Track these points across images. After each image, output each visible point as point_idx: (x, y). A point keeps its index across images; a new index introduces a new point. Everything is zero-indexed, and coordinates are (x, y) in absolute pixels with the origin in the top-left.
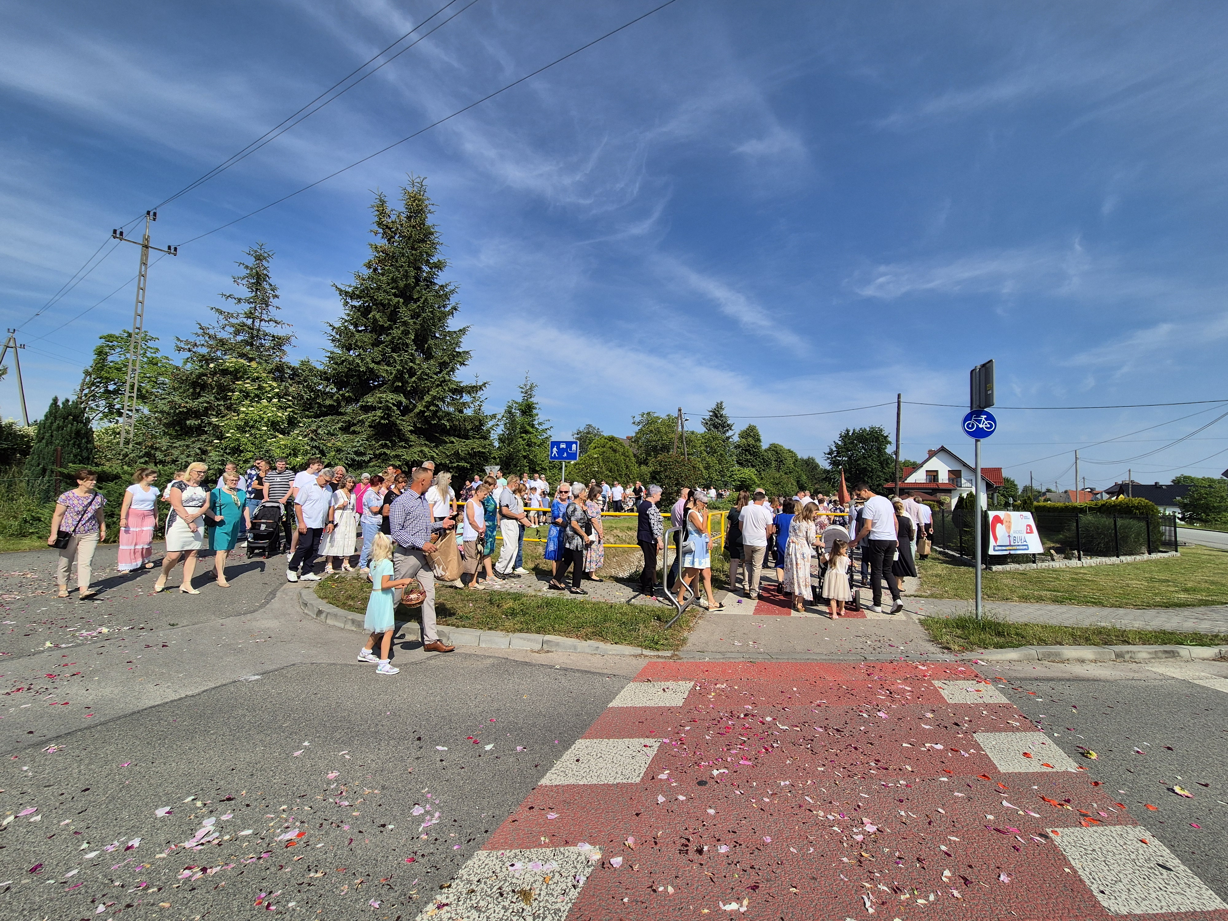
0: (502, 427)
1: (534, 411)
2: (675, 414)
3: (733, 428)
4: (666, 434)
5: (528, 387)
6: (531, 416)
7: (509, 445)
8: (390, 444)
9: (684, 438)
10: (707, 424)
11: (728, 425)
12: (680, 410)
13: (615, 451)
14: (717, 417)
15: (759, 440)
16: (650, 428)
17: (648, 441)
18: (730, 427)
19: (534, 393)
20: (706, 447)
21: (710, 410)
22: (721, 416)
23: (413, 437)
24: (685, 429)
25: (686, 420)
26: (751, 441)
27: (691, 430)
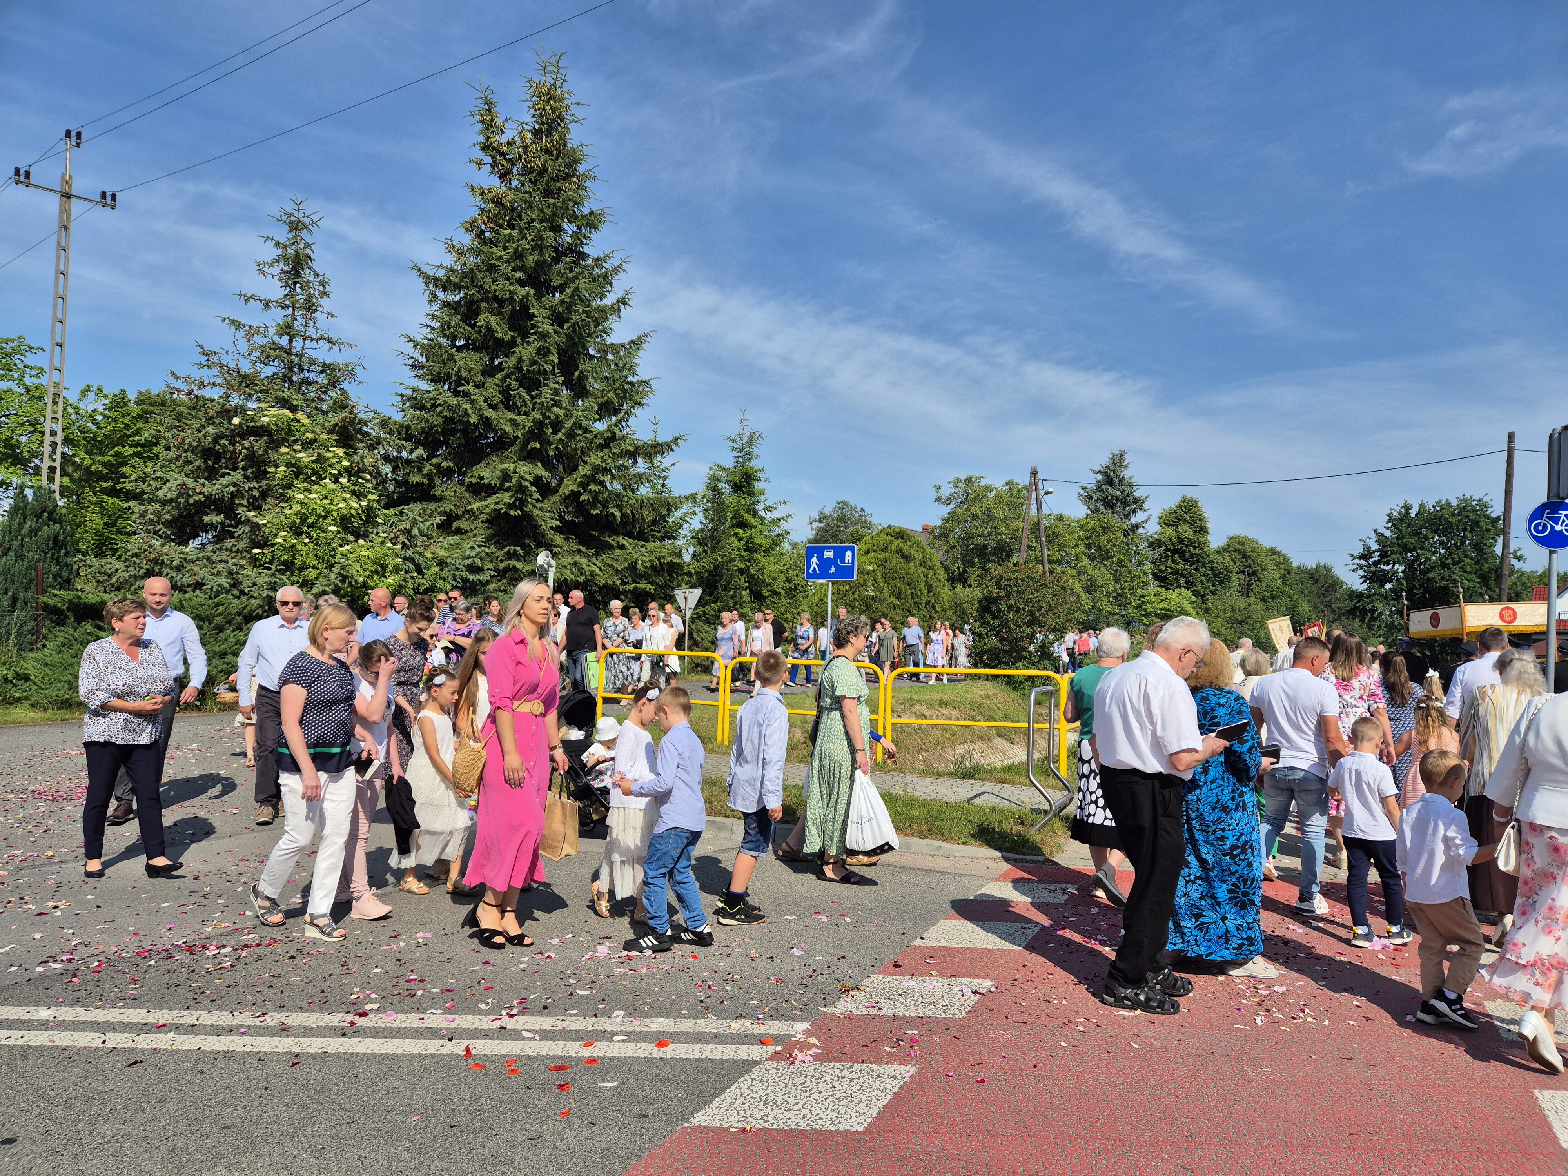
0: (701, 516)
1: (756, 484)
2: (1024, 480)
3: (1145, 506)
4: (1005, 519)
5: (745, 439)
6: (751, 494)
7: (714, 549)
8: (521, 552)
9: (1042, 528)
10: (1090, 498)
11: (1136, 501)
12: (1034, 473)
13: (906, 557)
14: (1111, 483)
15: (1203, 530)
16: (973, 510)
17: (969, 536)
18: (1139, 503)
19: (756, 451)
20: (1088, 546)
21: (1097, 468)
22: (1121, 481)
23: (558, 539)
24: (1045, 510)
25: (1048, 493)
26: (1186, 531)
27: (1057, 512)
